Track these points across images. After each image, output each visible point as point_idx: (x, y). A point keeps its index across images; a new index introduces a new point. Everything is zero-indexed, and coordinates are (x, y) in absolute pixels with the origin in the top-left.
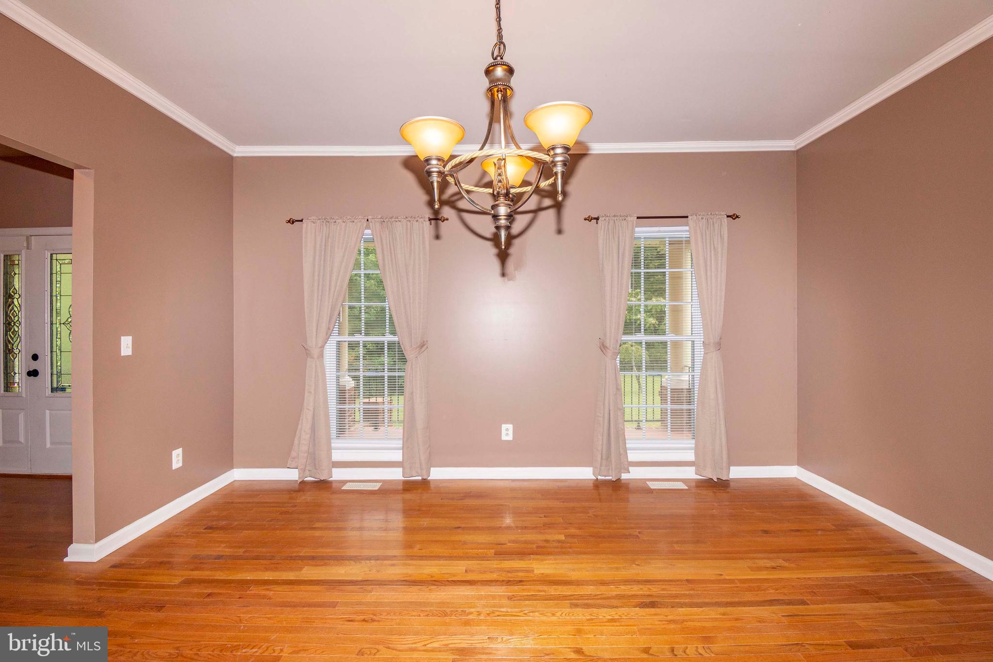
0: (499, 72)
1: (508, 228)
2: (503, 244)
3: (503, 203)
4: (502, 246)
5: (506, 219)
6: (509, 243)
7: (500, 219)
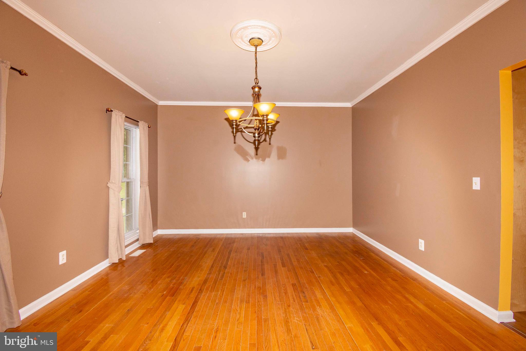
0: (257, 89)
1: (258, 140)
3: (257, 132)
4: (256, 145)
5: (257, 137)
6: (259, 144)
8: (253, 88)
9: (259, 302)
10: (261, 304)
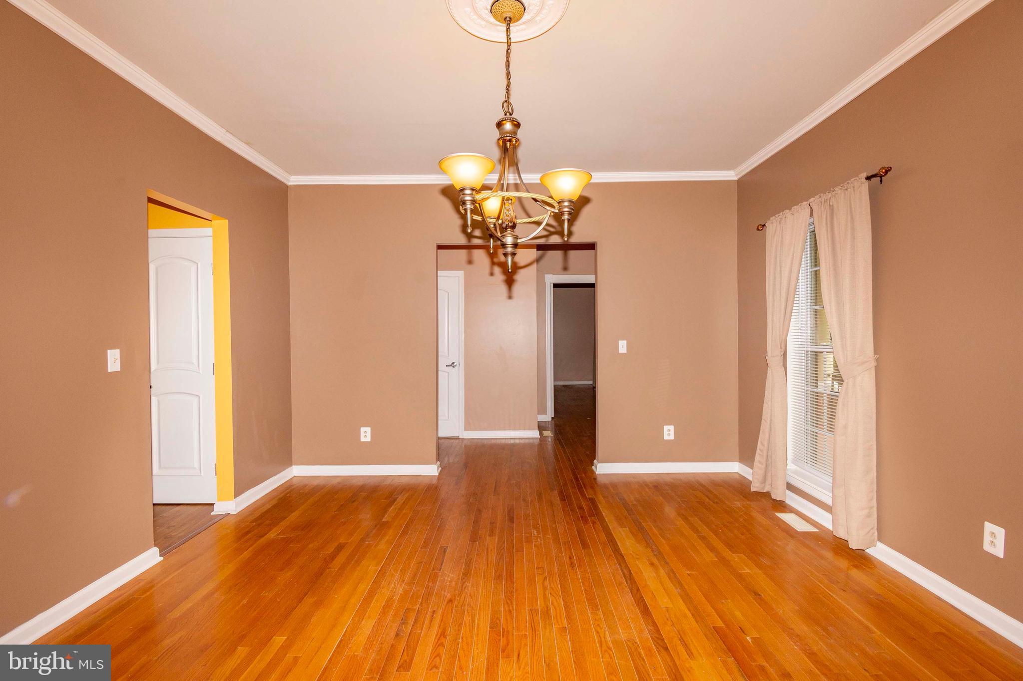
0: (508, 126)
2: (510, 268)
3: (510, 234)
4: (508, 270)
7: (507, 247)
8: (499, 125)
9: (510, 611)
10: (506, 606)
